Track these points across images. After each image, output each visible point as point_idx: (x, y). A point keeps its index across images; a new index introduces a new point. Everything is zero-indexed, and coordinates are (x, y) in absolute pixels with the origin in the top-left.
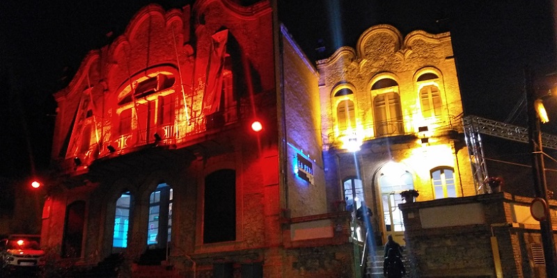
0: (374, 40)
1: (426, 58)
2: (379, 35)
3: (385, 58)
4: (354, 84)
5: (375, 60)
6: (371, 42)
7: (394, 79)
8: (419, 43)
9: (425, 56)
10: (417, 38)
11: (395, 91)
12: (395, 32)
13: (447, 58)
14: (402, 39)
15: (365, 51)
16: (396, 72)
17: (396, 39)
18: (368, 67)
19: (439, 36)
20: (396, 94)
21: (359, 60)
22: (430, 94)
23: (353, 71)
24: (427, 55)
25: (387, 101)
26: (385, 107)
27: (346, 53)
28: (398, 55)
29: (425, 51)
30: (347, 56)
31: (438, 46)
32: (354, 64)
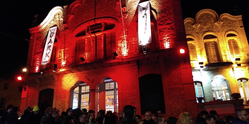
0: (203, 16)
1: (230, 26)
2: (205, 14)
3: (210, 25)
4: (195, 36)
5: (205, 25)
6: (202, 16)
7: (214, 35)
8: (226, 19)
10: (225, 16)
11: (216, 41)
12: (214, 13)
13: (241, 27)
14: (218, 16)
15: (199, 20)
16: (216, 32)
17: (214, 16)
18: (201, 28)
19: (236, 17)
20: (215, 42)
21: (197, 24)
22: (232, 44)
23: (193, 29)
24: (230, 25)
25: (211, 45)
26: (210, 48)
27: (190, 21)
28: (216, 24)
29: (229, 23)
30: (190, 22)
31: (235, 21)
32: (194, 26)
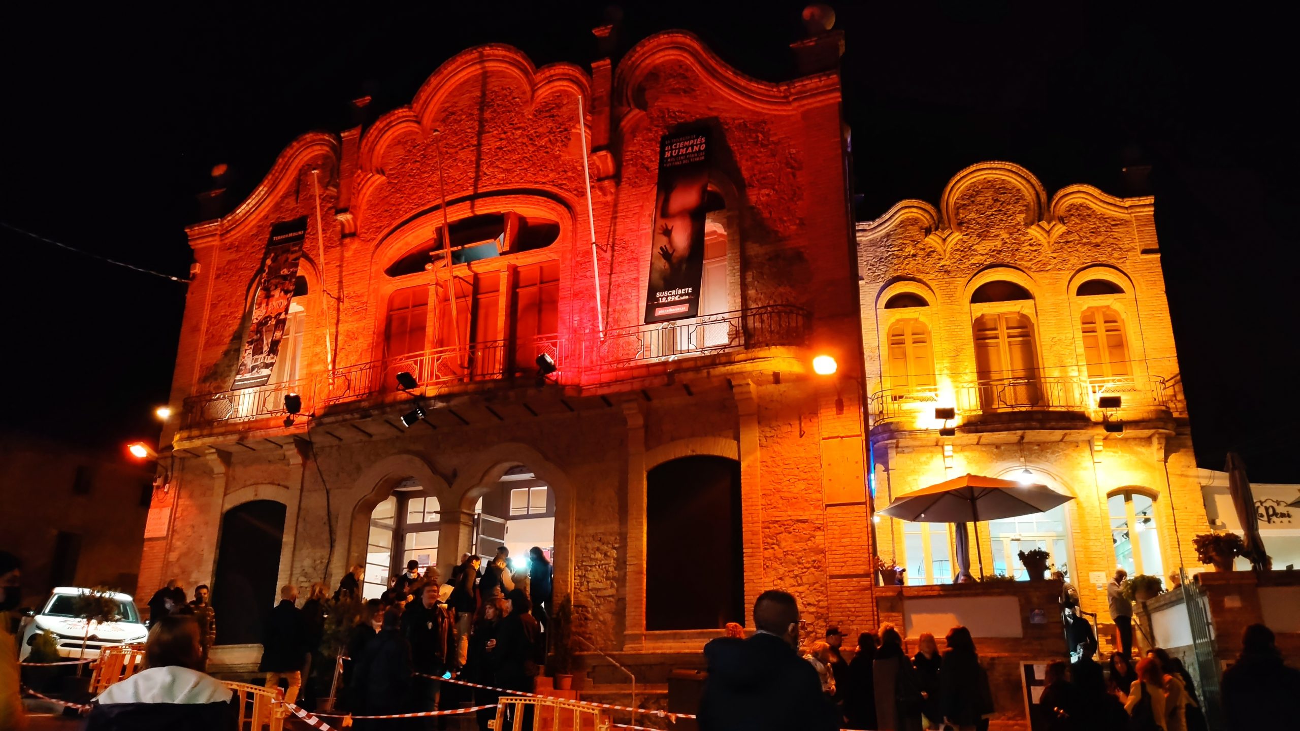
0: (978, 193)
1: (1097, 245)
2: (990, 185)
3: (1005, 236)
4: (933, 284)
5: (983, 236)
6: (972, 195)
7: (1022, 283)
8: (1081, 212)
9: (1094, 241)
10: (1077, 200)
11: (1025, 312)
12: (1028, 181)
13: (1145, 252)
14: (1043, 197)
15: (957, 214)
16: (1030, 268)
17: (1028, 194)
18: (965, 251)
19: (1128, 202)
20: (1024, 317)
21: (947, 232)
22: (1101, 327)
23: (929, 255)
24: (1099, 240)
25: (1003, 332)
26: (997, 345)
27: (915, 213)
28: (1034, 232)
29: (1095, 232)
30: (915, 221)
31: (1125, 223)
32: (933, 240)
